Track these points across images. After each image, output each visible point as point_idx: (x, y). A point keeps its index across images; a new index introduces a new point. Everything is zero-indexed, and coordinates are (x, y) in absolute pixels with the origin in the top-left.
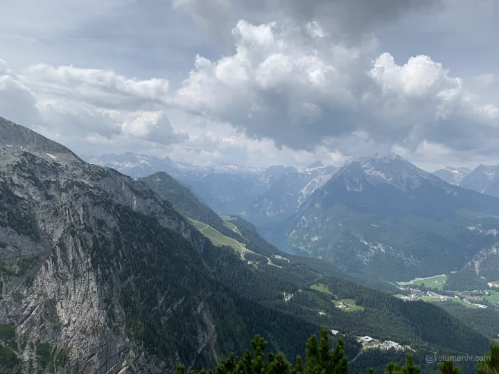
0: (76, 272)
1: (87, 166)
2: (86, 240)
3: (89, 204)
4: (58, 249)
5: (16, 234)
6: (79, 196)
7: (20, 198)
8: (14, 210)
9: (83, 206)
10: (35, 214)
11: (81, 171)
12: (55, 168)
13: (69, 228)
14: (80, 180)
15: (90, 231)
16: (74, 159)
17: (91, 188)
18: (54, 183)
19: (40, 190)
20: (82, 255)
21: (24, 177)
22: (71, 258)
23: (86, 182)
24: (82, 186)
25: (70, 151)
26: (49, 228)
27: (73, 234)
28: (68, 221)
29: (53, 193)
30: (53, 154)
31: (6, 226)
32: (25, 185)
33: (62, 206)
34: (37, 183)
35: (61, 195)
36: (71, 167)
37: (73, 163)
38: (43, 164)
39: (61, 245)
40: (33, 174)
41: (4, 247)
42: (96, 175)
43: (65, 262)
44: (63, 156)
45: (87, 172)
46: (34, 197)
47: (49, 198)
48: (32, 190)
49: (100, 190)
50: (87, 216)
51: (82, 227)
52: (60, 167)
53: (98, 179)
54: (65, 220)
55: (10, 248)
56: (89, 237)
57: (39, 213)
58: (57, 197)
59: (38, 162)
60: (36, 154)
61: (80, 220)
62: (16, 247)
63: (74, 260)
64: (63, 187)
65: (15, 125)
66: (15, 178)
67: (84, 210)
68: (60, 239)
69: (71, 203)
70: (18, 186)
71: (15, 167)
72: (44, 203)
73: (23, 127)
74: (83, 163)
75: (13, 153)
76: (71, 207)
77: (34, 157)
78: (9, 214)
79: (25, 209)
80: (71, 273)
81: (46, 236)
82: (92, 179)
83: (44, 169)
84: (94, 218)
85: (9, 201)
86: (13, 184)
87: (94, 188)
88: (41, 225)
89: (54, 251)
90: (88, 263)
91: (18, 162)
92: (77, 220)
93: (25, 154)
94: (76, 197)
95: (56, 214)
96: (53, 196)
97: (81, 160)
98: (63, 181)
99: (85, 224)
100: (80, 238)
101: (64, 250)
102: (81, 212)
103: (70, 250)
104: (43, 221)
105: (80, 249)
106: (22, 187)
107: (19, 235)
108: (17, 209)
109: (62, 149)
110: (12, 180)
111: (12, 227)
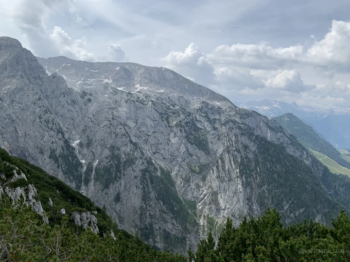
0: (230, 177)
1: (238, 109)
2: (236, 157)
3: (239, 135)
4: (220, 161)
5: (198, 149)
6: (233, 129)
7: (200, 128)
8: (197, 135)
9: (235, 135)
10: (208, 138)
11: (234, 113)
12: (219, 111)
13: (226, 148)
14: (233, 118)
15: (239, 151)
16: (229, 104)
17: (240, 124)
18: (218, 119)
19: (211, 124)
20: (234, 167)
21: (202, 116)
22: (227, 168)
23: (237, 120)
24: (234, 122)
25: (228, 100)
26: (215, 147)
27: (229, 152)
28: (226, 144)
29: (217, 126)
30: (218, 102)
31: (193, 144)
32: (203, 121)
33: (222, 134)
34: (209, 120)
35: (222, 127)
36: (228, 110)
37: (229, 107)
38: (212, 108)
39: (222, 159)
40: (207, 114)
41: (192, 156)
42: (243, 115)
43: (224, 169)
44: (224, 103)
45: (238, 113)
46: (207, 128)
47: (215, 129)
48: (206, 124)
49: (246, 125)
50: (237, 142)
51: (234, 149)
52: (221, 110)
53: (244, 118)
54: (224, 143)
55: (194, 157)
56: (238, 155)
57: (209, 137)
58: (220, 129)
59: (209, 107)
60: (209, 102)
61: (233, 144)
62: (198, 157)
63: (228, 169)
64: (223, 122)
65: (198, 85)
66: (198, 116)
67: (235, 137)
68: (221, 155)
69: (228, 133)
70: (199, 121)
71: (198, 110)
72: (212, 132)
73: (202, 86)
74: (236, 107)
75: (197, 102)
76: (228, 135)
77: (208, 104)
78: (194, 137)
79: (202, 135)
80: (227, 177)
81: (213, 152)
82: (241, 118)
83: (213, 112)
84: (242, 143)
85: (195, 130)
86: (197, 120)
87: (242, 124)
88: (210, 145)
89: (217, 162)
90: (237, 173)
91: (199, 107)
92: (231, 144)
93: (203, 102)
94: (231, 129)
95: (219, 139)
96: (217, 128)
97: (234, 105)
98: (223, 119)
99: (236, 147)
100: (233, 156)
101: (223, 162)
102: (234, 139)
103: (226, 163)
104: (212, 143)
105: (232, 163)
106: (201, 122)
108: (199, 135)
109: (223, 99)
110: (196, 118)
111: (196, 145)
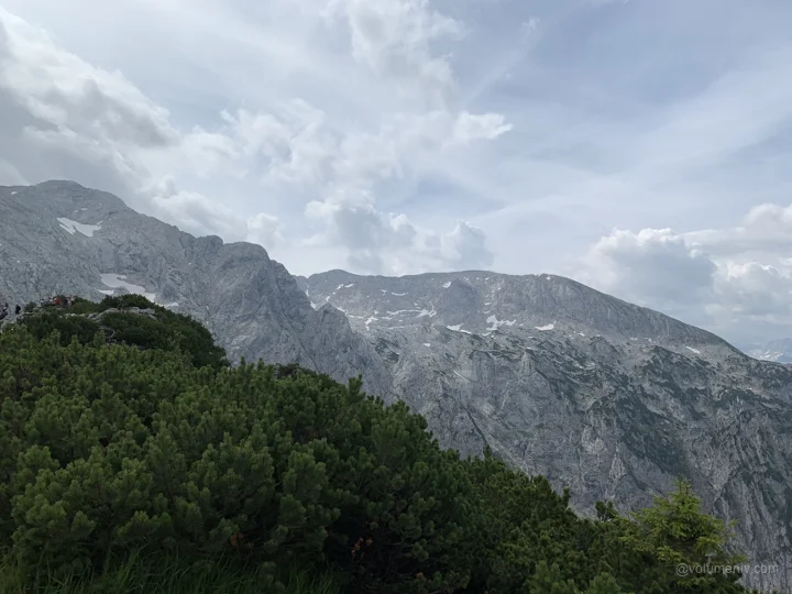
0: (760, 548)
1: (753, 364)
2: (773, 495)
3: (771, 430)
4: (724, 503)
5: (659, 472)
6: (752, 416)
7: (659, 416)
8: (652, 434)
9: (760, 432)
10: (682, 441)
11: (745, 373)
12: (702, 369)
13: (739, 469)
14: (745, 388)
15: (779, 478)
16: (728, 353)
17: (765, 401)
18: (703, 392)
19: (683, 404)
20: (769, 520)
21: (658, 383)
22: (749, 523)
23: (756, 391)
24: (748, 397)
25: (722, 341)
26: (707, 465)
27: (748, 480)
28: (736, 457)
29: (703, 410)
30: (695, 346)
31: (643, 458)
32: (661, 397)
33: (723, 430)
34: (677, 393)
35: (715, 412)
36: (726, 367)
37: (728, 360)
38: (683, 363)
39: (728, 496)
40: (671, 378)
41: (644, 489)
42: (772, 379)
43: (740, 527)
44: (712, 348)
45: (755, 375)
46: (675, 415)
47: (697, 416)
48: (671, 402)
49: (783, 404)
50: (769, 450)
51: (763, 469)
52: (708, 367)
53: (777, 386)
54: (731, 455)
55: (651, 492)
56: (778, 489)
57: (686, 438)
58: (710, 415)
59: (675, 360)
60: (671, 348)
61: (756, 457)
62: (661, 492)
63: (754, 527)
64: (717, 399)
65: (639, 309)
66: (646, 385)
67: (763, 439)
68: (726, 487)
69: (738, 427)
70: (652, 397)
71: (644, 370)
72: (693, 425)
73: (650, 311)
74: (747, 358)
75: (641, 349)
76: (739, 433)
77: (669, 353)
78: (646, 439)
79: (666, 433)
80: (752, 549)
81: (703, 480)
82: (765, 386)
83: (686, 372)
84: (783, 455)
85: (644, 421)
86: (645, 395)
87: (770, 402)
88: (692, 460)
89: (717, 505)
90: (780, 537)
91: (648, 362)
92: (752, 456)
93: (657, 349)
94: (747, 416)
95: (714, 443)
96: (704, 414)
97: (742, 354)
98: (717, 389)
99: (767, 464)
100: (761, 489)
101: (735, 506)
102: (757, 442)
103: (746, 508)
104: (695, 453)
105: (763, 508)
106: (657, 398)
107: (663, 472)
108: (656, 432)
109: (713, 339)
110: (642, 389)
111: (653, 459)
